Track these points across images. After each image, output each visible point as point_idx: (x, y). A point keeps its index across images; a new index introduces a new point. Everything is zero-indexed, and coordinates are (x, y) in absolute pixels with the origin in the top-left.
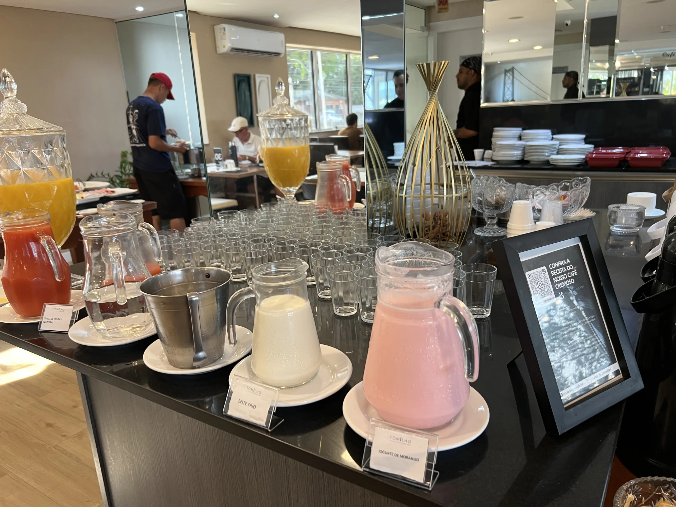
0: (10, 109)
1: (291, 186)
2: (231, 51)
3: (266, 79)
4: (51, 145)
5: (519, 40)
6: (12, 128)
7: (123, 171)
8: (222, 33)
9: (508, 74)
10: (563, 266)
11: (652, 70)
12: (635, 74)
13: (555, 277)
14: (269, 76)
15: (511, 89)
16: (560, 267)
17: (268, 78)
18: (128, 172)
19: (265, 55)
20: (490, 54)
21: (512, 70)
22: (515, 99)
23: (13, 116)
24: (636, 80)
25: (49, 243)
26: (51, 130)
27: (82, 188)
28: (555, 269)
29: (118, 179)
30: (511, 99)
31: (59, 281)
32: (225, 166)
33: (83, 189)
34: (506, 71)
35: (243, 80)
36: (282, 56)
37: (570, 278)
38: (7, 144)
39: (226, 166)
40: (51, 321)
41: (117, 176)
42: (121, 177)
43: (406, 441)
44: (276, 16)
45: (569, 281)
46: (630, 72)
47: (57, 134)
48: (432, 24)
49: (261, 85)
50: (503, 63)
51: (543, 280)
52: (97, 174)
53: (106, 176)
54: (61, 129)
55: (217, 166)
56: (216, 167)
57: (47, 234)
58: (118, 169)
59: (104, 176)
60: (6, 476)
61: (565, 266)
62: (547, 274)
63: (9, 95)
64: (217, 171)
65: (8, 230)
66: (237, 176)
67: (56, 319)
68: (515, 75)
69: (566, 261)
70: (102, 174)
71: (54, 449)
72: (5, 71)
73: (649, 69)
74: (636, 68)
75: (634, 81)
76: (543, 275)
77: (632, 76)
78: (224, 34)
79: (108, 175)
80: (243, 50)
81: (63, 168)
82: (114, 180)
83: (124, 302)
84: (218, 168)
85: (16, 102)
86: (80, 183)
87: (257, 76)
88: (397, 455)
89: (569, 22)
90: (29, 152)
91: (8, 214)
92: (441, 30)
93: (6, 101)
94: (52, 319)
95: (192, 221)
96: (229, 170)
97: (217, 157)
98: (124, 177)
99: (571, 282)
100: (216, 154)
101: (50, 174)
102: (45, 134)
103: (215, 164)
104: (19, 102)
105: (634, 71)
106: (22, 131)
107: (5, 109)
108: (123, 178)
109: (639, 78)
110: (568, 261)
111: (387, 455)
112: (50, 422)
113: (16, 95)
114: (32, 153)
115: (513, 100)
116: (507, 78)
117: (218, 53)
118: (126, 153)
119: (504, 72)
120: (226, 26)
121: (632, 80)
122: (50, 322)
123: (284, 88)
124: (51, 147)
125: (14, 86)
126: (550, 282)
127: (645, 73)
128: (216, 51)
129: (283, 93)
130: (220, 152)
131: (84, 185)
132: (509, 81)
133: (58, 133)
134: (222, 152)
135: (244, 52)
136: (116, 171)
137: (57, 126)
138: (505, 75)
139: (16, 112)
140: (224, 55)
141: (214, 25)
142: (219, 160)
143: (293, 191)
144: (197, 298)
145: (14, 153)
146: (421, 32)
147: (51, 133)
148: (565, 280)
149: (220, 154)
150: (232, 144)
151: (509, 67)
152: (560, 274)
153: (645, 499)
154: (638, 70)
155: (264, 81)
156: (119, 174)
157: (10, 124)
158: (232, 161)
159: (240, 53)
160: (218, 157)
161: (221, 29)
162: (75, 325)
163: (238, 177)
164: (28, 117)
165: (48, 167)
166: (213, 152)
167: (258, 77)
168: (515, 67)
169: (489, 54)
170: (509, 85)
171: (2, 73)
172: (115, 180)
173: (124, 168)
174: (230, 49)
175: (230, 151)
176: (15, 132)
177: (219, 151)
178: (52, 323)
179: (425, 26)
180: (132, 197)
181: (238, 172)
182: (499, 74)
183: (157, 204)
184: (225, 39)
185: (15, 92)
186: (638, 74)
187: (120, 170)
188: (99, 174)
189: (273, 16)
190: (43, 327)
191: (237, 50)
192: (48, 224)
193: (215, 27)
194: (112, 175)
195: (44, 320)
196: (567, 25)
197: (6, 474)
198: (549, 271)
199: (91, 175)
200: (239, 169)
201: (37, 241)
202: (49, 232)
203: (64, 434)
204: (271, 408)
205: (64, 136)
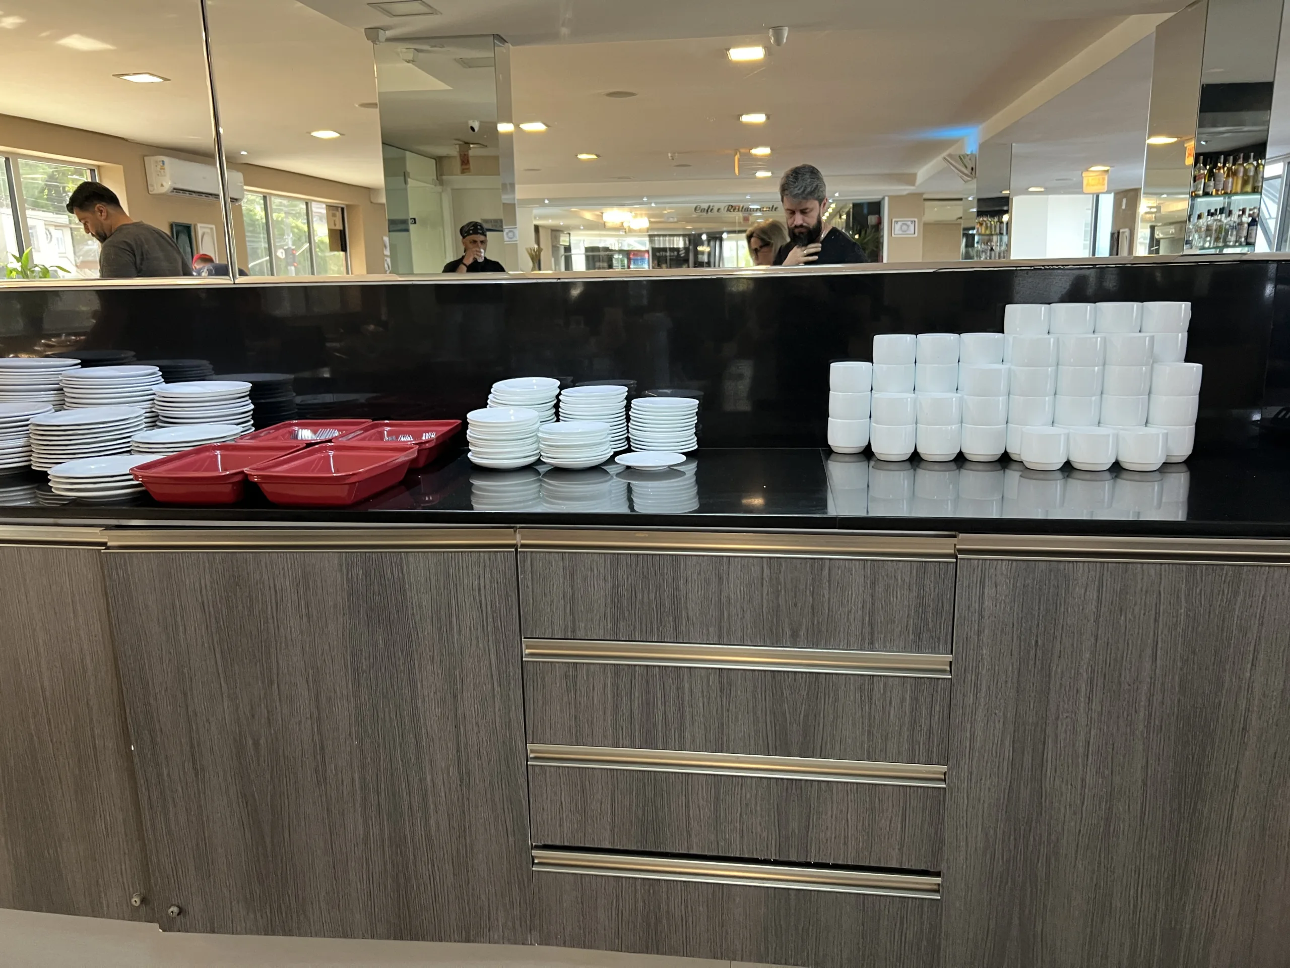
2: (171, 191)
3: (209, 231)
8: (158, 168)
11: (704, 237)
12: (680, 243)
17: (212, 229)
24: (682, 254)
35: (183, 231)
44: (244, 153)
46: (672, 238)
48: (444, 177)
49: (203, 239)
73: (700, 235)
74: (681, 233)
75: (679, 255)
77: (675, 246)
78: (162, 169)
80: (184, 191)
87: (199, 225)
92: (456, 187)
105: (678, 238)
109: (687, 249)
117: (151, 192)
120: (166, 160)
121: (676, 253)
127: (694, 240)
128: (148, 191)
135: (185, 193)
140: (160, 197)
141: (145, 156)
154: (684, 236)
155: (207, 233)
159: (181, 194)
161: (155, 162)
167: (200, 227)
174: (170, 189)
179: (437, 179)
184: (165, 176)
186: (685, 243)
191: (178, 190)
193: (146, 159)
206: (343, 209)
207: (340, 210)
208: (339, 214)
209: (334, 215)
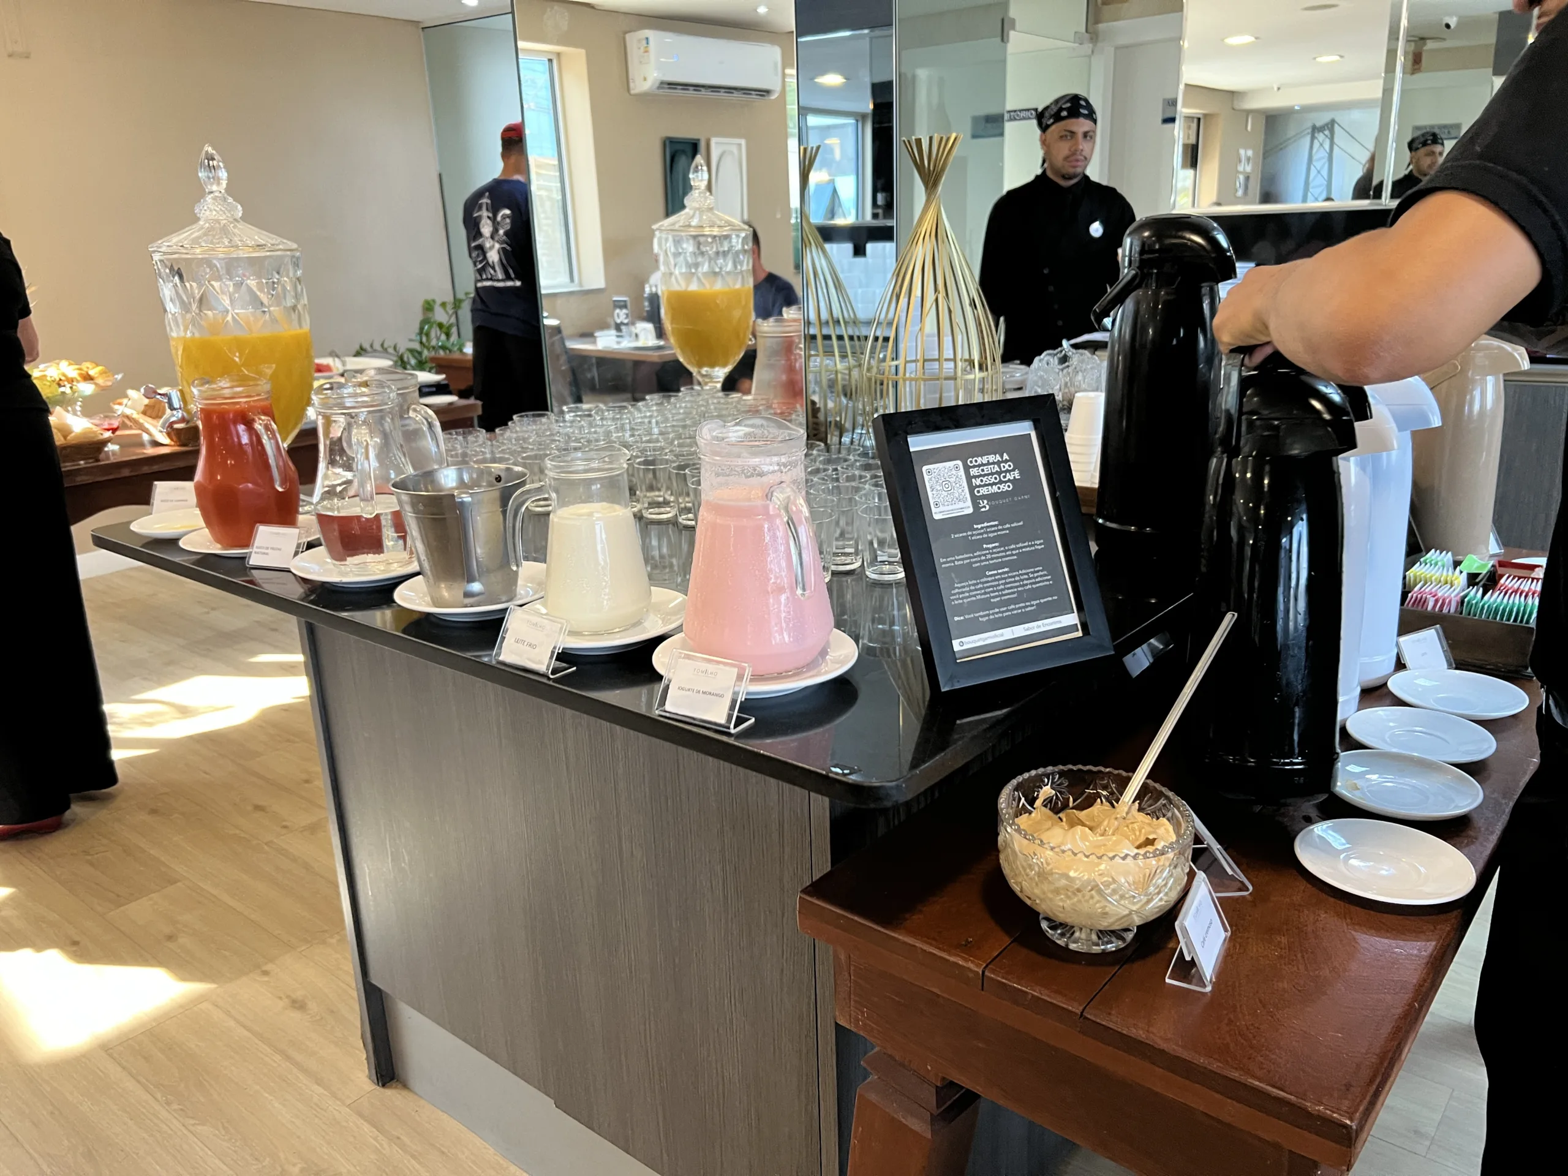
0: (214, 213)
1: (712, 365)
2: (659, 88)
3: (735, 149)
4: (278, 273)
5: (1341, 57)
6: (218, 243)
7: (424, 339)
8: (642, 49)
9: (1320, 137)
10: (993, 463)
13: (976, 477)
14: (743, 142)
15: (1325, 173)
16: (989, 464)
17: (740, 145)
18: (434, 343)
19: (736, 94)
20: (1276, 89)
21: (1331, 126)
22: (1333, 196)
23: (220, 223)
25: (267, 428)
26: (278, 247)
27: (338, 369)
28: (979, 466)
29: (415, 357)
30: (1324, 196)
31: (280, 490)
32: (634, 335)
33: (341, 371)
34: (1315, 130)
35: (684, 152)
36: (774, 97)
37: (1006, 482)
38: (208, 270)
39: (637, 335)
40: (266, 551)
41: (411, 351)
42: (420, 353)
43: (711, 673)
44: (762, 10)
45: (1001, 486)
47: (287, 256)
48: (1101, 26)
49: (722, 164)
50: (1307, 109)
51: (952, 480)
52: (371, 346)
53: (391, 350)
54: (295, 246)
55: (618, 336)
56: (615, 339)
57: (265, 414)
58: (413, 337)
59: (385, 350)
60: (179, 884)
61: (998, 463)
62: (962, 472)
63: (215, 188)
64: (616, 346)
65: (206, 404)
66: (655, 356)
67: (273, 549)
68: (1336, 140)
69: (1002, 457)
70: (382, 345)
71: (266, 847)
72: (210, 150)
76: (954, 472)
78: (646, 52)
79: (395, 348)
80: (685, 86)
81: (294, 311)
82: (405, 359)
83: (371, 514)
84: (620, 339)
85: (225, 199)
86: (336, 359)
87: (714, 140)
88: (699, 692)
89: (1453, 22)
90: (242, 284)
91: (208, 382)
92: (1122, 41)
93: (209, 198)
94: (267, 548)
95: (515, 417)
96: (640, 343)
97: (618, 315)
98: (426, 353)
99: (1006, 488)
100: (618, 311)
101: (274, 320)
102: (268, 254)
103: (613, 332)
104: (230, 200)
106: (232, 249)
107: (208, 213)
108: (424, 357)
110: (1006, 456)
111: (688, 693)
112: (261, 803)
113: (227, 190)
114: (247, 285)
115: (1329, 199)
116: (1316, 144)
117: (632, 92)
118: (432, 303)
119: (1310, 131)
120: (648, 33)
122: (264, 553)
123: (706, 176)
124: (277, 276)
125: (223, 174)
126: (965, 484)
128: (628, 89)
129: (703, 185)
130: (625, 307)
131: (344, 364)
132: (1320, 154)
133: (289, 253)
134: (629, 304)
135: (688, 90)
136: (411, 340)
137: (289, 242)
138: (1313, 138)
139: (225, 217)
140: (645, 98)
141: (626, 33)
142: (622, 323)
143: (718, 377)
144: (469, 499)
145: (219, 283)
146: (1077, 45)
147: (279, 253)
148: (995, 484)
149: (625, 311)
150: (651, 290)
151: (1322, 119)
152: (988, 475)
153: (1074, 801)
155: (732, 153)
156: (416, 346)
157: (214, 236)
158: (650, 326)
159: (679, 92)
160: (621, 316)
161: (639, 41)
162: (300, 555)
163: (656, 360)
164: (241, 225)
165: (272, 309)
166: (612, 305)
167: (716, 143)
168: (1337, 119)
169: (1273, 88)
170: (1321, 162)
171: (204, 152)
172: (408, 358)
173: (427, 335)
174: (657, 84)
175: (646, 304)
176: (221, 251)
177: (622, 303)
178: (267, 554)
179: (1087, 30)
180: (434, 389)
181: (659, 348)
182: (1299, 136)
183: (483, 406)
184: (648, 63)
185: (224, 183)
187: (418, 338)
188: (377, 346)
189: (755, 10)
190: (254, 561)
191: (672, 85)
192: (267, 399)
193: (628, 36)
194: (402, 350)
195: (255, 549)
196: (1448, 26)
197: (179, 881)
198: (967, 468)
199: (361, 348)
200: (662, 343)
201: (249, 424)
202: (267, 412)
203: (284, 823)
204: (555, 648)
205: (298, 258)
206: (1199, 119)
207: (1196, 121)
208: (1194, 125)
209: (1189, 128)
